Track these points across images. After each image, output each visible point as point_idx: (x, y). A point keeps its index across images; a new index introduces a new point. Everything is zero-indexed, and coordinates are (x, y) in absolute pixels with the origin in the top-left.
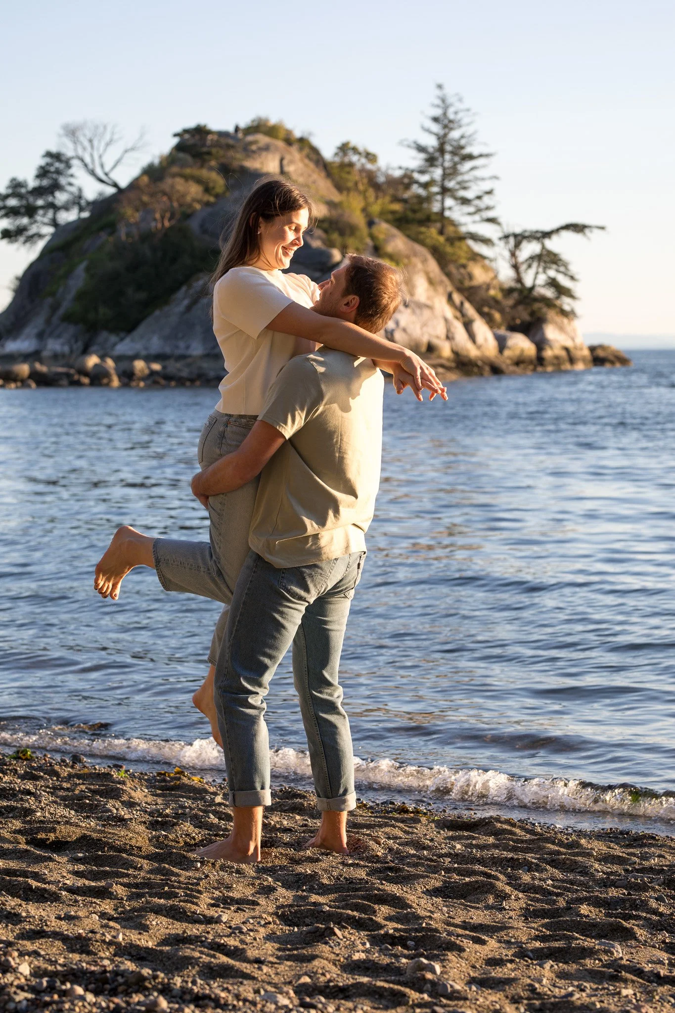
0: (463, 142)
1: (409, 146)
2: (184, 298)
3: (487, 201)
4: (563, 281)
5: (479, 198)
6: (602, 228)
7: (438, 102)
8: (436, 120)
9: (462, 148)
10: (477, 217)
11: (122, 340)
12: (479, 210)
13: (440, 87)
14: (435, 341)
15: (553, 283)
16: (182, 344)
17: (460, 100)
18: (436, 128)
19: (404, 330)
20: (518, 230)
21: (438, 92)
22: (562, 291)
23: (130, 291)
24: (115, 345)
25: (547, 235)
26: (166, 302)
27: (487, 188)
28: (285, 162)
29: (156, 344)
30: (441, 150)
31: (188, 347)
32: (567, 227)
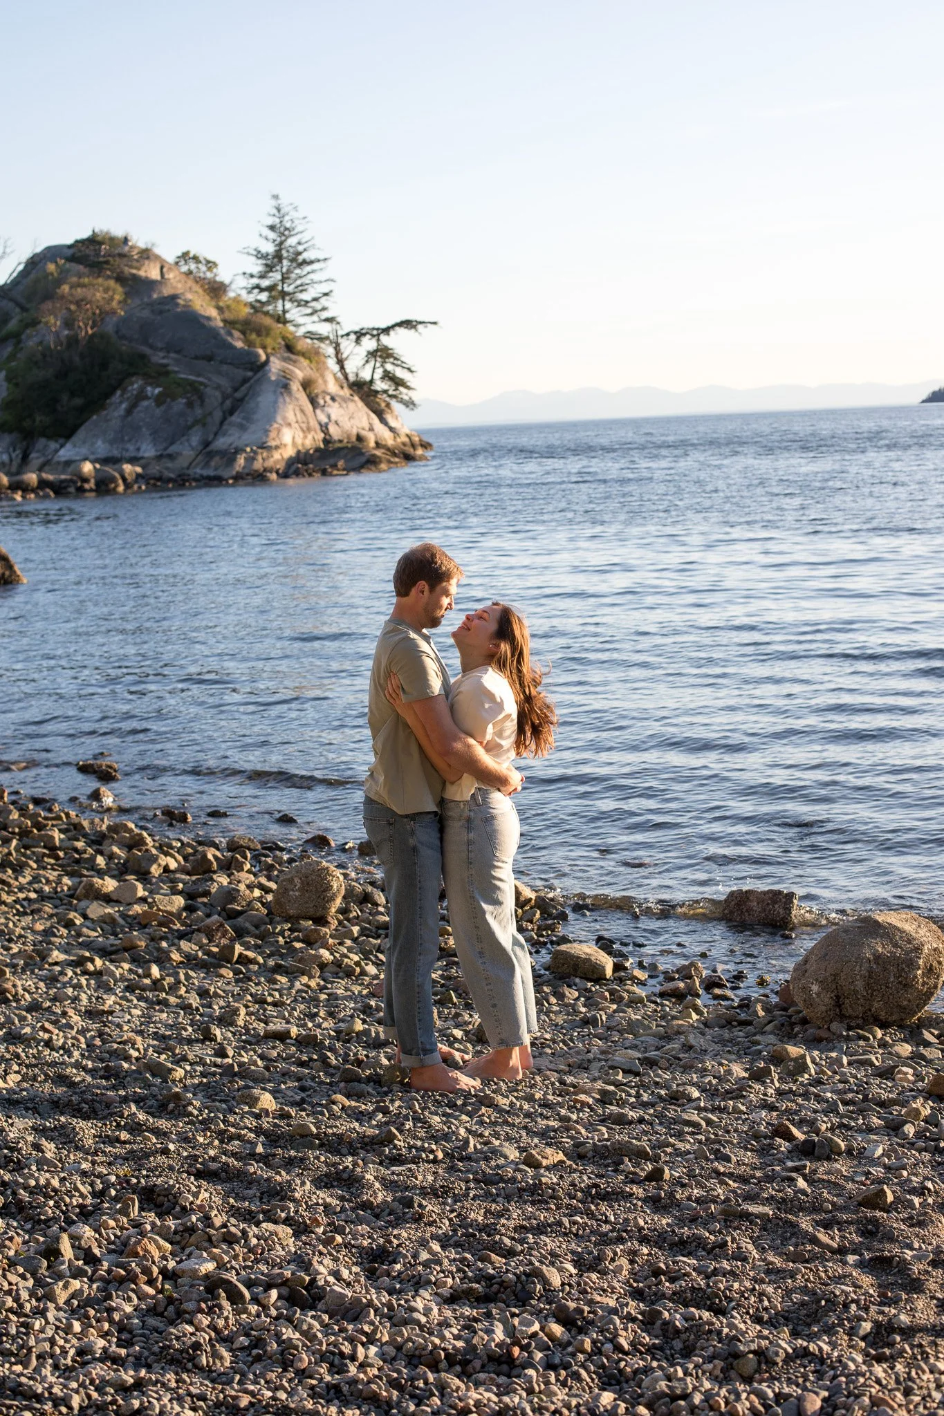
0: (300, 248)
1: (248, 254)
2: (121, 403)
3: (324, 302)
4: (400, 373)
5: (316, 299)
6: (435, 323)
7: (275, 211)
8: (272, 228)
9: (300, 253)
10: (315, 318)
11: (62, 446)
12: (315, 312)
13: (276, 197)
14: (363, 433)
15: (387, 376)
16: (131, 447)
17: (296, 208)
18: (272, 235)
19: (337, 423)
20: (357, 329)
21: (274, 203)
22: (398, 383)
23: (65, 398)
24: (57, 451)
25: (386, 331)
26: (103, 407)
27: (326, 291)
28: (165, 270)
29: (102, 448)
30: (278, 256)
31: (138, 449)
32: (400, 324)
